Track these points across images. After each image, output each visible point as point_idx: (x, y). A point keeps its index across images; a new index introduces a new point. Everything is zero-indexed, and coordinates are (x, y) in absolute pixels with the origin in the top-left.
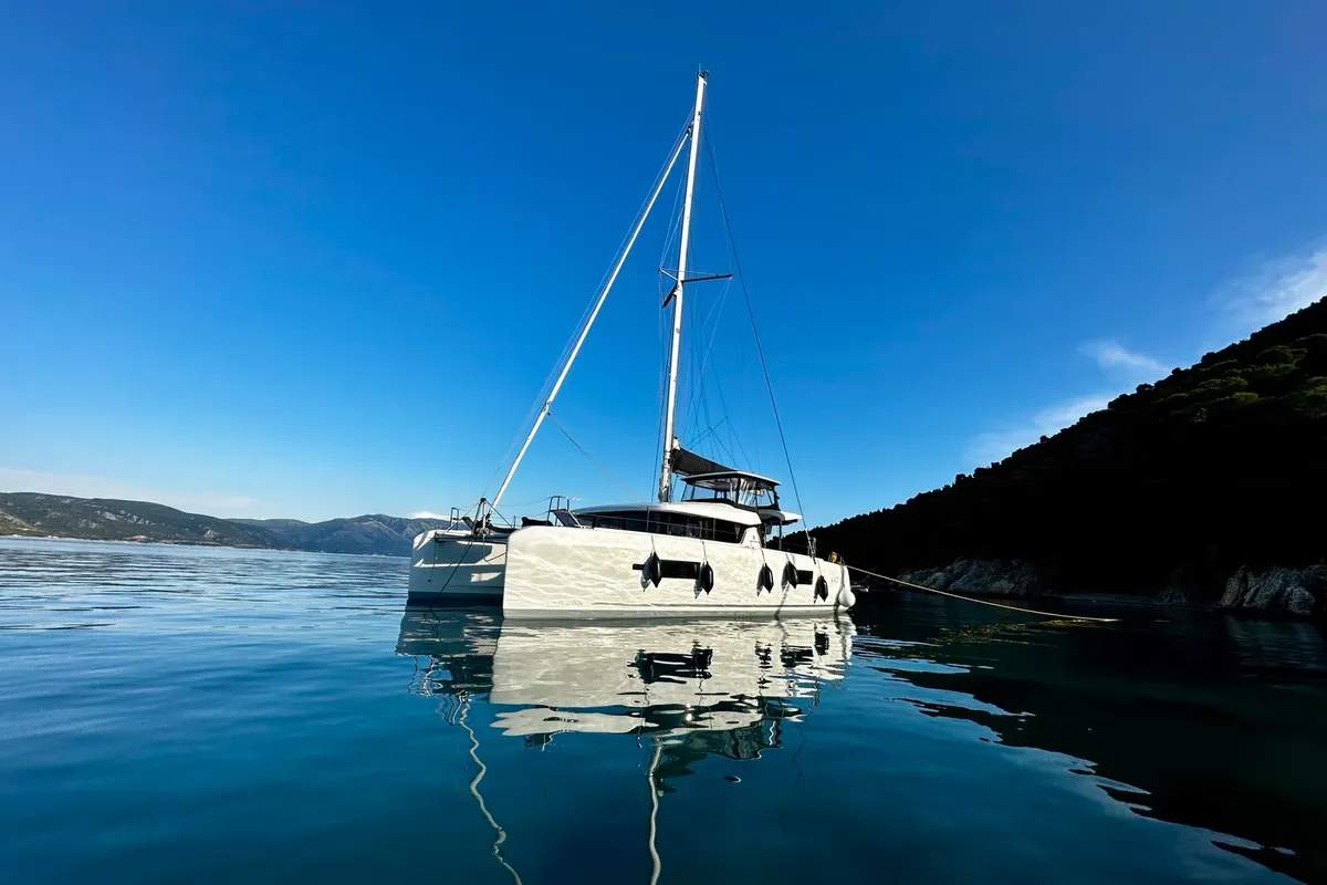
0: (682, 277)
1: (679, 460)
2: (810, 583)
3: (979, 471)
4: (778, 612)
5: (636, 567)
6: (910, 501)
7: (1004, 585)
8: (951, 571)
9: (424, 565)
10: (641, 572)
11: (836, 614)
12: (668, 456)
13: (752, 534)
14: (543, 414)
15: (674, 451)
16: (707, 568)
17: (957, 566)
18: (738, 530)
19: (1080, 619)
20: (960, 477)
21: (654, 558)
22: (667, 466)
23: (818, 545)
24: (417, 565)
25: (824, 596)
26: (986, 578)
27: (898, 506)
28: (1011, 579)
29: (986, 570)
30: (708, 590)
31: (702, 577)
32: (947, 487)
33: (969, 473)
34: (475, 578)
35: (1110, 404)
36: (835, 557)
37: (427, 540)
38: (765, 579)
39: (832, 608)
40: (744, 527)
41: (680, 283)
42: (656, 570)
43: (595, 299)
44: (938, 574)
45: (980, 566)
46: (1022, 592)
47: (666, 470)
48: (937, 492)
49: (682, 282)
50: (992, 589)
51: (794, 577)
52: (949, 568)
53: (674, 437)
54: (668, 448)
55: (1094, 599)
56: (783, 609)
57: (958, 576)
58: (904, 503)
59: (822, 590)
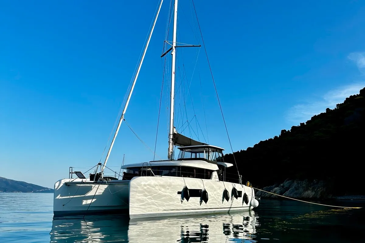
0: (174, 45)
1: (177, 139)
2: (241, 197)
3: (294, 128)
4: (229, 210)
5: (179, 193)
6: (256, 146)
7: (310, 193)
8: (283, 187)
9: (61, 198)
10: (180, 195)
11: (249, 211)
12: (172, 137)
13: (215, 174)
14: (122, 120)
15: (174, 134)
16: (205, 192)
17: (286, 184)
18: (209, 173)
19: (346, 208)
20: (283, 132)
21: (186, 189)
22: (171, 142)
23: (243, 179)
24: (57, 198)
25: (247, 203)
26: (301, 190)
27: (249, 149)
28: (313, 190)
29: (301, 185)
30: (206, 201)
31: (203, 196)
32: (276, 137)
33: (288, 129)
34: (84, 202)
35: (361, 91)
36: (249, 184)
37: (61, 185)
38: (225, 195)
39: (248, 208)
40: (212, 171)
41: (174, 48)
42: (186, 194)
43: (140, 60)
44: (276, 188)
45: (298, 184)
46: (318, 197)
47: (171, 144)
48: (270, 140)
49: (175, 47)
50: (304, 196)
51: (236, 194)
52: (282, 185)
53: (174, 127)
54: (171, 133)
55: (352, 198)
56: (231, 209)
57: (287, 189)
58: (252, 147)
59: (246, 199)
